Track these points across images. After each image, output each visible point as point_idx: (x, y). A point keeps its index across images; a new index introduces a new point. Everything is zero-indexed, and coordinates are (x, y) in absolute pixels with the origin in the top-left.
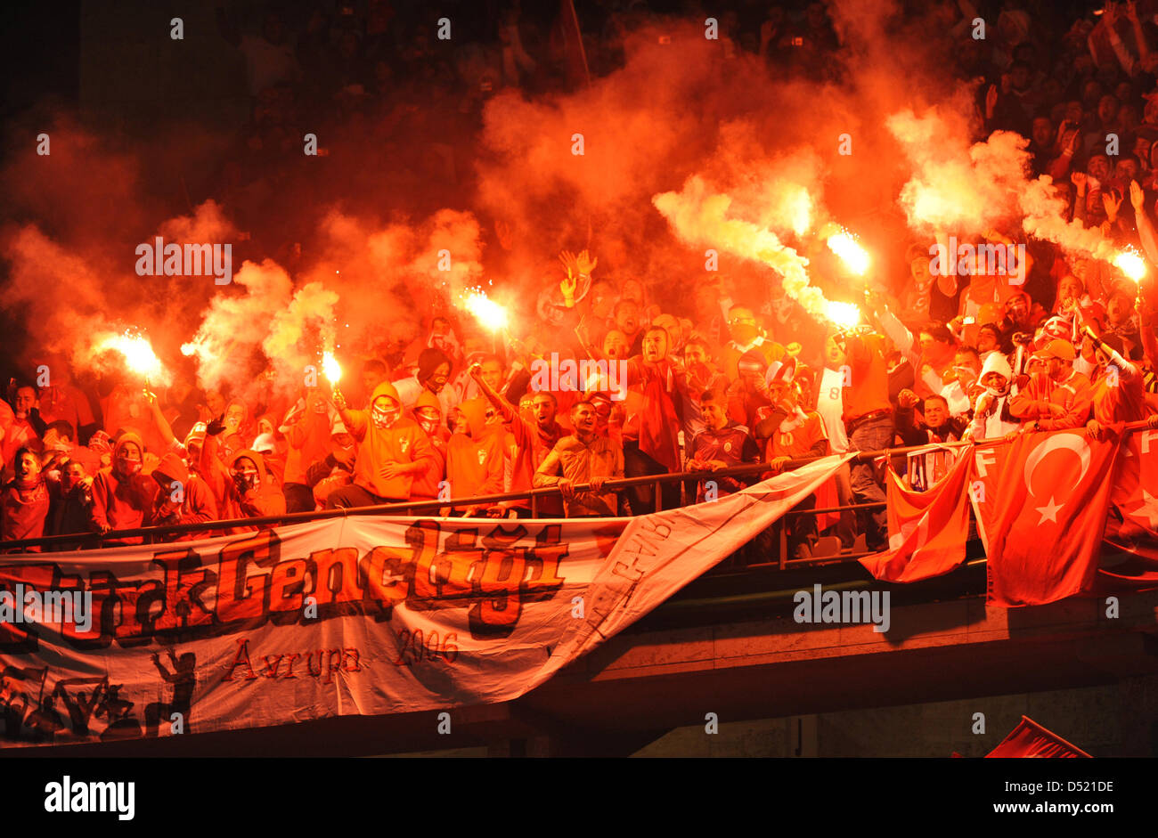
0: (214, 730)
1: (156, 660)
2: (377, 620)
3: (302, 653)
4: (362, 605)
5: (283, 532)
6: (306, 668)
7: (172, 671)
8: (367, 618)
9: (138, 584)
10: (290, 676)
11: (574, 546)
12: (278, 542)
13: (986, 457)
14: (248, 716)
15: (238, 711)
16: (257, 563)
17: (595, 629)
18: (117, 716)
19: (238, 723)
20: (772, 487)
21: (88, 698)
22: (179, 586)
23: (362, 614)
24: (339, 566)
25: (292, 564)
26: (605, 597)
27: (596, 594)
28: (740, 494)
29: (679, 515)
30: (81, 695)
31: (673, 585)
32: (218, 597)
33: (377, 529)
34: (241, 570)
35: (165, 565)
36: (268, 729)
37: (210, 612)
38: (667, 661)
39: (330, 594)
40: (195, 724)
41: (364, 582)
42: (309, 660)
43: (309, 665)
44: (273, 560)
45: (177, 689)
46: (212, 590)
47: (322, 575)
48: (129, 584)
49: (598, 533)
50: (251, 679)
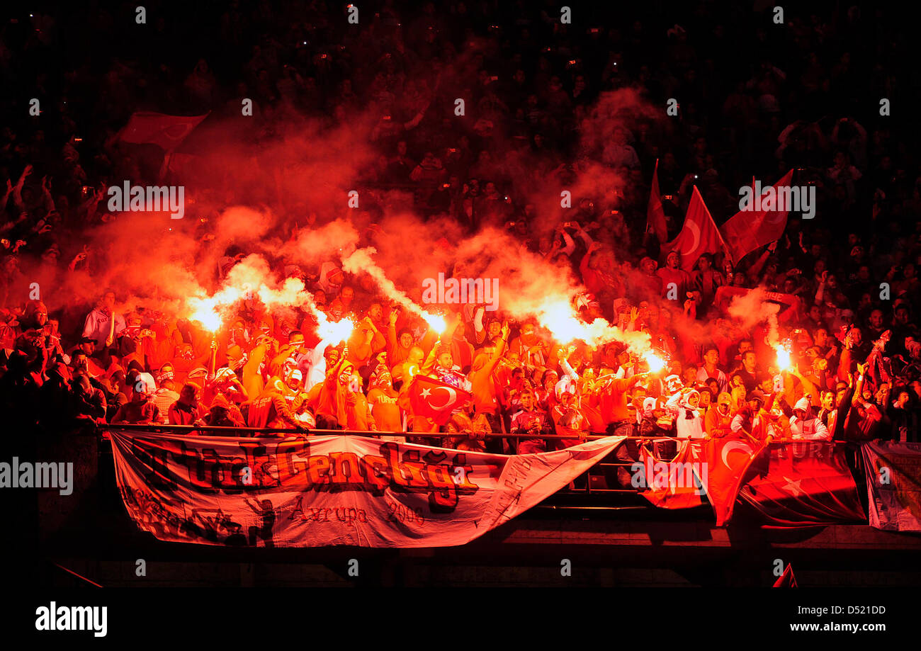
0: (287, 547)
1: (247, 502)
2: (374, 495)
3: (332, 508)
4: (365, 486)
5: (312, 439)
6: (336, 517)
7: (258, 508)
8: (368, 493)
9: (231, 459)
10: (326, 520)
11: (475, 467)
12: (308, 445)
13: (696, 447)
14: (304, 540)
15: (299, 538)
16: (298, 455)
17: (502, 514)
18: (233, 532)
19: (299, 545)
20: (584, 448)
21: (214, 520)
22: (255, 463)
23: (365, 491)
24: (347, 462)
25: (319, 458)
26: (504, 498)
27: (499, 495)
28: (567, 451)
29: (534, 458)
30: (209, 518)
31: (541, 496)
32: (279, 471)
33: (361, 443)
34: (289, 458)
35: (245, 450)
36: (317, 548)
37: (276, 479)
38: (535, 536)
39: (345, 478)
40: (276, 542)
41: (364, 473)
42: (337, 512)
43: (337, 515)
44: (307, 454)
45: (264, 519)
46: (275, 467)
47: (338, 466)
48: (226, 458)
49: (488, 462)
50: (305, 521)
